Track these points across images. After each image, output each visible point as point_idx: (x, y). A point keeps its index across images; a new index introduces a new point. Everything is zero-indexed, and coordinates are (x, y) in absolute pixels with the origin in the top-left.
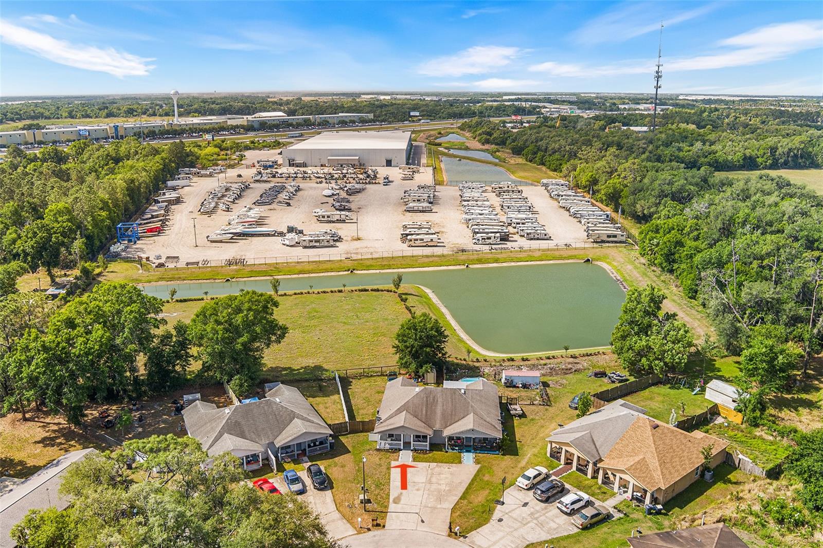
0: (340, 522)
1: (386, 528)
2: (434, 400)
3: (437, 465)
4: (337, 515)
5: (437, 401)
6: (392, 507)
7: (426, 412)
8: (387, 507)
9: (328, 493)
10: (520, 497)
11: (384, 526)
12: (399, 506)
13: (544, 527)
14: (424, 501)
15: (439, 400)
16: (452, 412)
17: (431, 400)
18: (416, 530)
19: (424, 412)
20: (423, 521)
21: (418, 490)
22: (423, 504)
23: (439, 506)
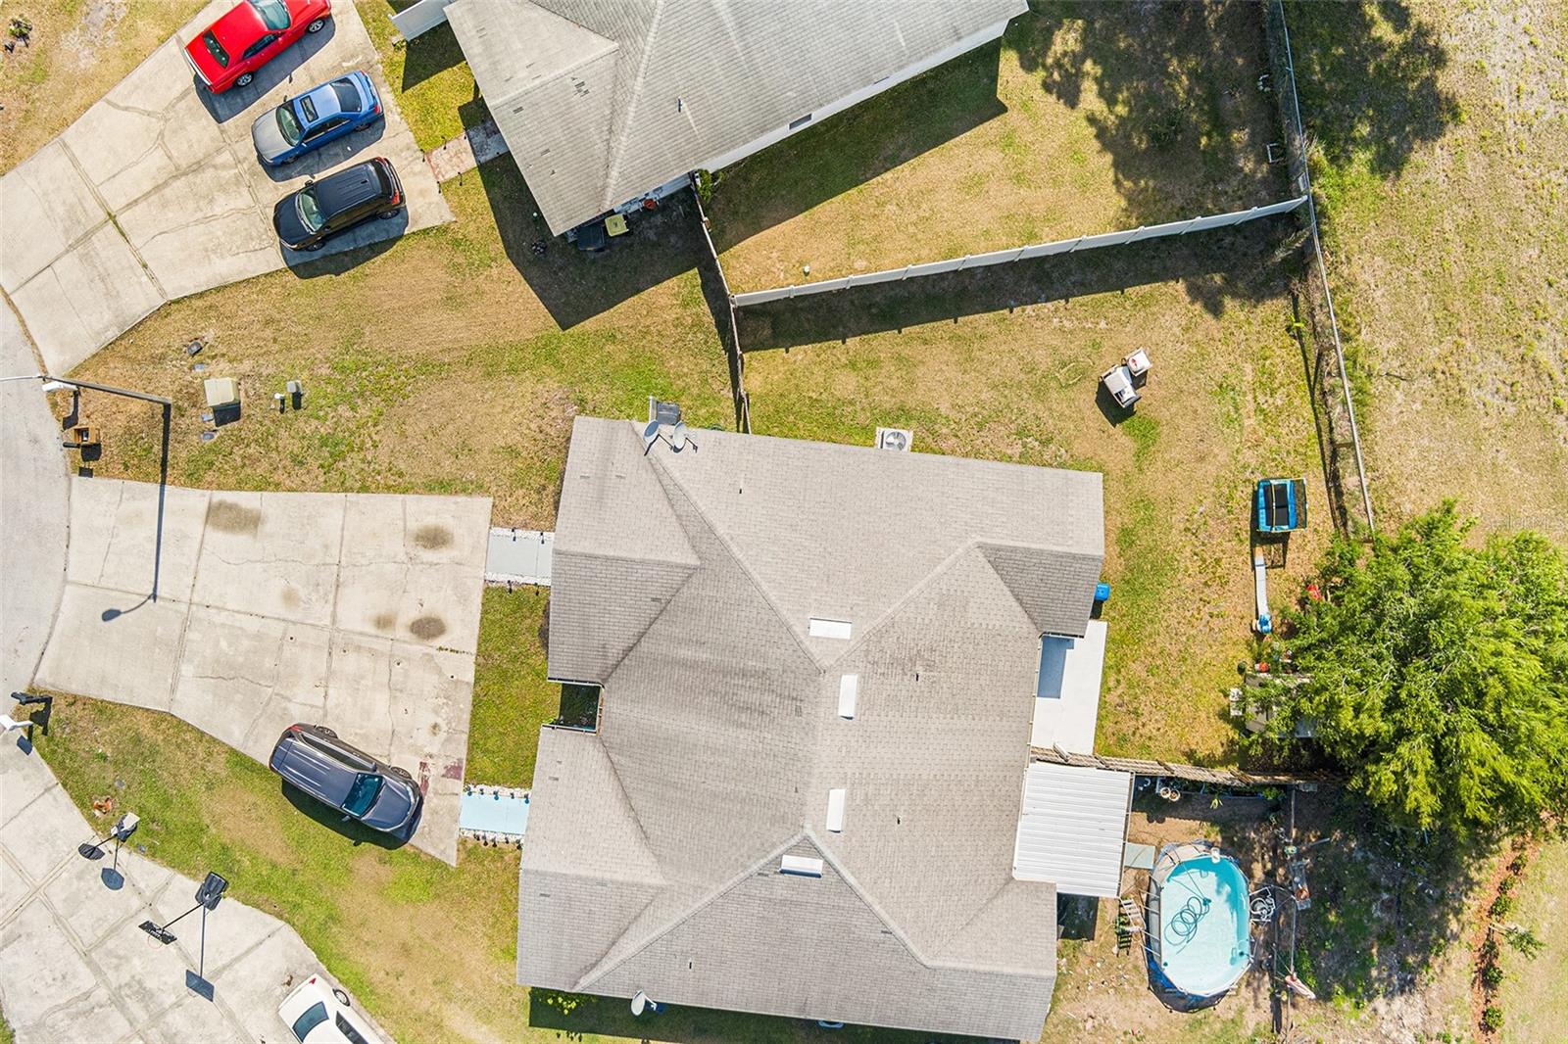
0: (108, 316)
1: (76, 478)
2: (747, 708)
3: (455, 682)
4: (140, 301)
5: (742, 725)
6: (188, 502)
7: (684, 664)
8: (193, 479)
9: (270, 256)
10: (243, 969)
11: (85, 472)
12: (196, 527)
13: (74, 1017)
14: (222, 618)
15: (743, 734)
16: (675, 786)
17: (744, 696)
18: (65, 581)
19: (685, 653)
20: (110, 615)
21: (289, 597)
22: (202, 613)
23: (187, 670)
